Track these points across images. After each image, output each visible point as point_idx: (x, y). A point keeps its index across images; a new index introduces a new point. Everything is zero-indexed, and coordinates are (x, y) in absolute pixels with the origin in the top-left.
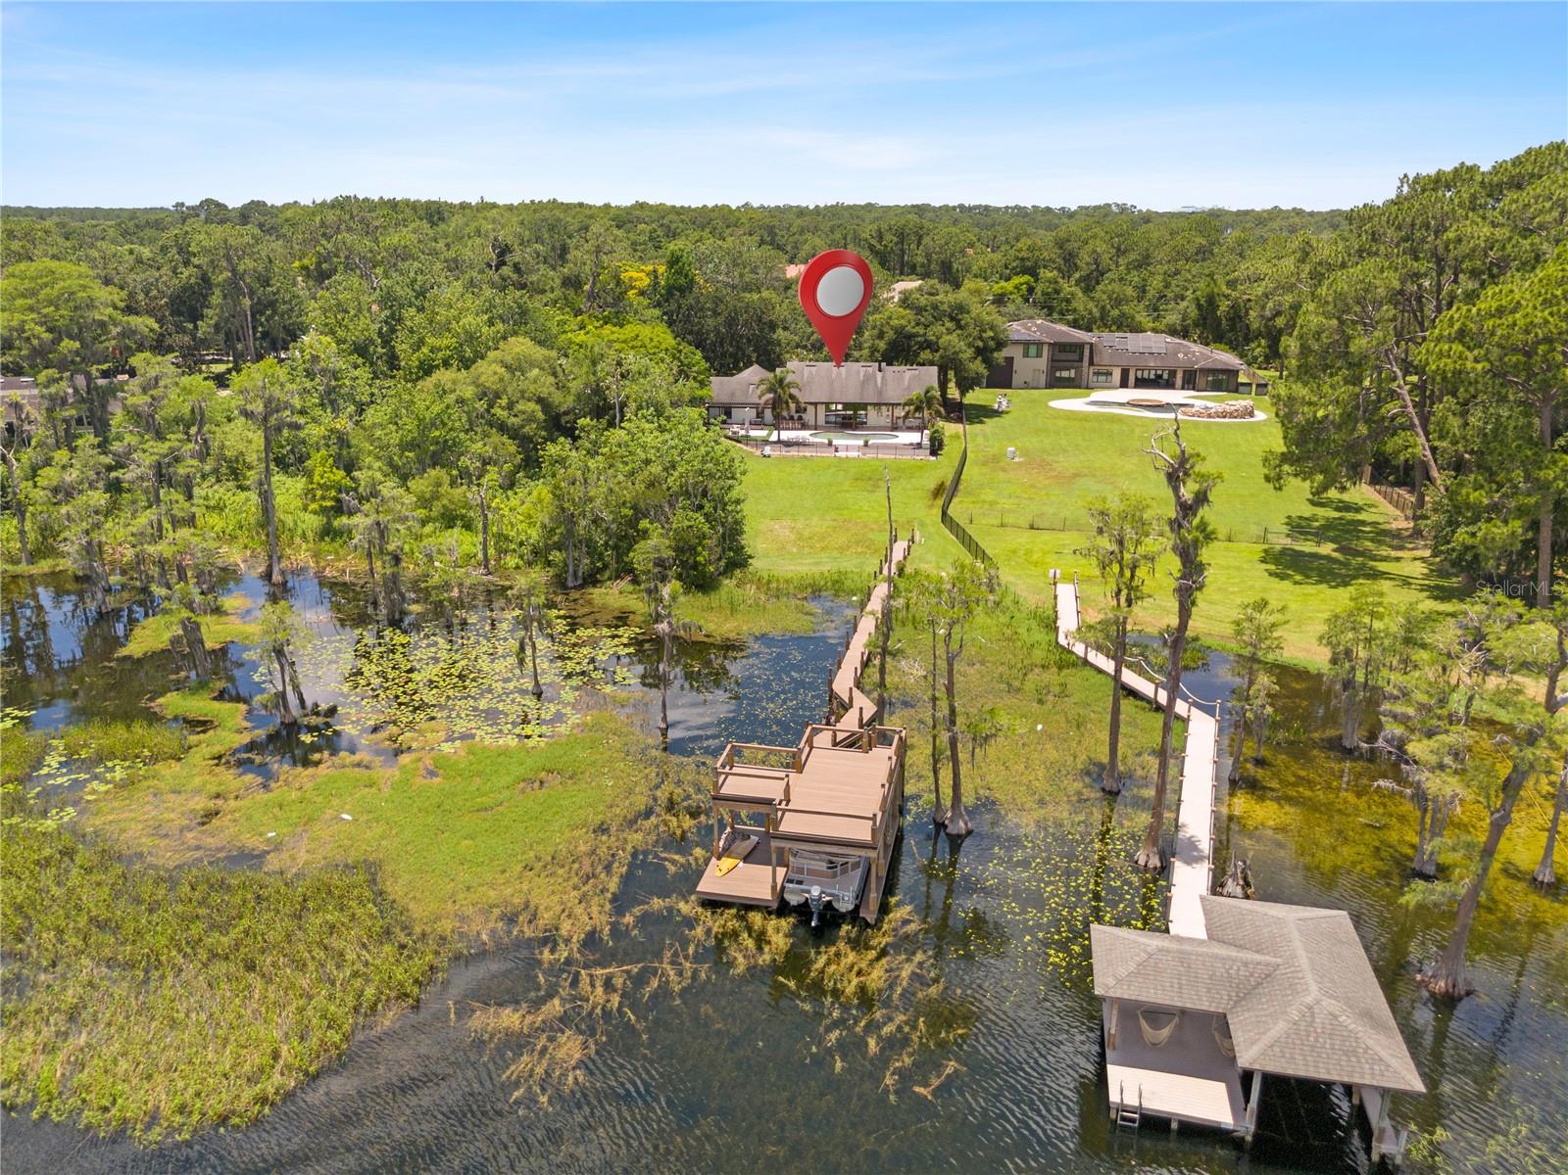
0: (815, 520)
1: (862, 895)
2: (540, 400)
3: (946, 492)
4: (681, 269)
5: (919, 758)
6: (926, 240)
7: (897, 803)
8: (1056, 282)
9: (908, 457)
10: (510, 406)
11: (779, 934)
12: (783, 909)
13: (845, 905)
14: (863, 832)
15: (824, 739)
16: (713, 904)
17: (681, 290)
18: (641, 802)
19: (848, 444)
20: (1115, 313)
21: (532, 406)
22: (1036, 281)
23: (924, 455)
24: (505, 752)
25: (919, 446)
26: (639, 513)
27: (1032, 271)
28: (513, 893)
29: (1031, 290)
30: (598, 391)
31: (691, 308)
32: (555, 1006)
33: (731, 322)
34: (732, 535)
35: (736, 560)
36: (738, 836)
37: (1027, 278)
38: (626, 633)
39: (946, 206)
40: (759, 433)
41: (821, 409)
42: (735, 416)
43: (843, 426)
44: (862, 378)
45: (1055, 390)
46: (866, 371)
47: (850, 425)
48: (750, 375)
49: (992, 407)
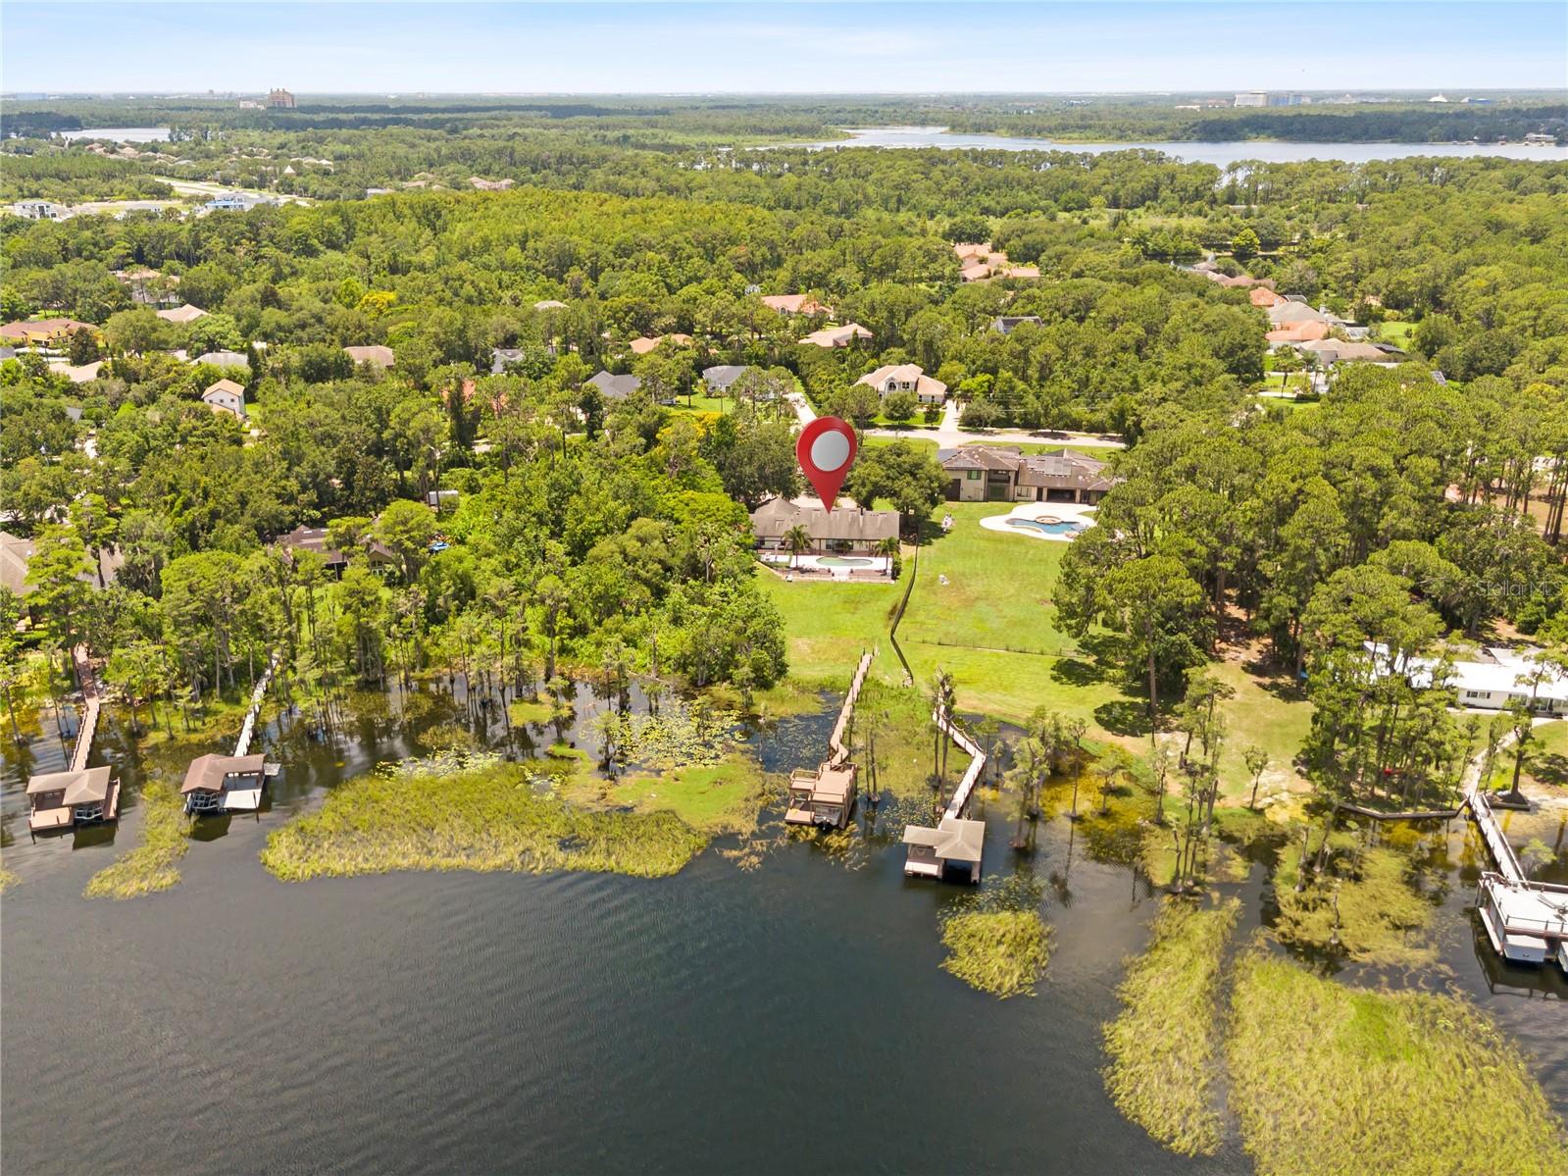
0: (821, 638)
1: (840, 820)
2: (660, 562)
3: (898, 613)
4: (727, 430)
5: (862, 774)
7: (853, 791)
9: (878, 580)
10: (644, 565)
11: (813, 832)
12: (813, 824)
13: (834, 823)
14: (840, 800)
15: (826, 767)
16: (791, 823)
17: (727, 445)
18: (760, 791)
19: (841, 569)
21: (657, 566)
22: (996, 379)
23: (888, 580)
24: (701, 771)
25: (884, 573)
26: (734, 649)
27: (994, 371)
28: (724, 819)
29: (991, 387)
30: (694, 556)
31: (734, 458)
32: (747, 850)
33: (761, 468)
34: (778, 656)
35: (781, 670)
36: (796, 802)
37: (988, 376)
38: (735, 713)
40: (783, 559)
41: (824, 543)
42: (767, 544)
43: (838, 552)
44: (850, 520)
45: (989, 503)
46: (853, 515)
47: (842, 552)
48: (776, 512)
49: (941, 526)
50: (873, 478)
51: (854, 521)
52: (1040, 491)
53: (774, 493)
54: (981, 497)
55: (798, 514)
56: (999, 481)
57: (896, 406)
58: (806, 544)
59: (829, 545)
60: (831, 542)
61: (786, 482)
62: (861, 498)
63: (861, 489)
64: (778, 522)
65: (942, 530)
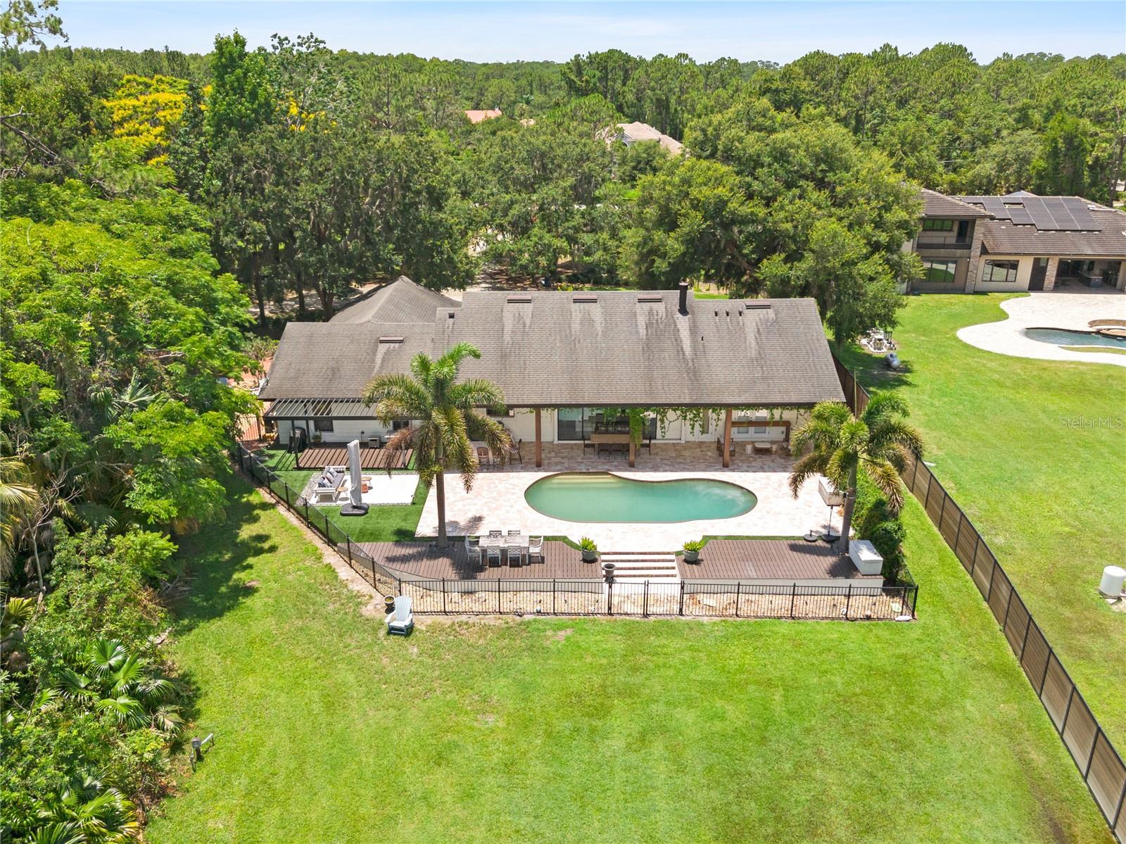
4: (242, 81)
17: (244, 126)
41: (550, 421)
42: (340, 430)
43: (606, 451)
44: (642, 331)
45: (924, 297)
46: (651, 312)
47: (622, 450)
48: (383, 315)
49: (866, 351)
50: (702, 193)
51: (659, 332)
52: (1038, 265)
55: (452, 316)
56: (944, 246)
57: (639, 162)
58: (476, 430)
59: (572, 424)
60: (576, 416)
61: (427, 234)
62: (661, 265)
63: (658, 235)
64: (382, 348)
65: (886, 364)
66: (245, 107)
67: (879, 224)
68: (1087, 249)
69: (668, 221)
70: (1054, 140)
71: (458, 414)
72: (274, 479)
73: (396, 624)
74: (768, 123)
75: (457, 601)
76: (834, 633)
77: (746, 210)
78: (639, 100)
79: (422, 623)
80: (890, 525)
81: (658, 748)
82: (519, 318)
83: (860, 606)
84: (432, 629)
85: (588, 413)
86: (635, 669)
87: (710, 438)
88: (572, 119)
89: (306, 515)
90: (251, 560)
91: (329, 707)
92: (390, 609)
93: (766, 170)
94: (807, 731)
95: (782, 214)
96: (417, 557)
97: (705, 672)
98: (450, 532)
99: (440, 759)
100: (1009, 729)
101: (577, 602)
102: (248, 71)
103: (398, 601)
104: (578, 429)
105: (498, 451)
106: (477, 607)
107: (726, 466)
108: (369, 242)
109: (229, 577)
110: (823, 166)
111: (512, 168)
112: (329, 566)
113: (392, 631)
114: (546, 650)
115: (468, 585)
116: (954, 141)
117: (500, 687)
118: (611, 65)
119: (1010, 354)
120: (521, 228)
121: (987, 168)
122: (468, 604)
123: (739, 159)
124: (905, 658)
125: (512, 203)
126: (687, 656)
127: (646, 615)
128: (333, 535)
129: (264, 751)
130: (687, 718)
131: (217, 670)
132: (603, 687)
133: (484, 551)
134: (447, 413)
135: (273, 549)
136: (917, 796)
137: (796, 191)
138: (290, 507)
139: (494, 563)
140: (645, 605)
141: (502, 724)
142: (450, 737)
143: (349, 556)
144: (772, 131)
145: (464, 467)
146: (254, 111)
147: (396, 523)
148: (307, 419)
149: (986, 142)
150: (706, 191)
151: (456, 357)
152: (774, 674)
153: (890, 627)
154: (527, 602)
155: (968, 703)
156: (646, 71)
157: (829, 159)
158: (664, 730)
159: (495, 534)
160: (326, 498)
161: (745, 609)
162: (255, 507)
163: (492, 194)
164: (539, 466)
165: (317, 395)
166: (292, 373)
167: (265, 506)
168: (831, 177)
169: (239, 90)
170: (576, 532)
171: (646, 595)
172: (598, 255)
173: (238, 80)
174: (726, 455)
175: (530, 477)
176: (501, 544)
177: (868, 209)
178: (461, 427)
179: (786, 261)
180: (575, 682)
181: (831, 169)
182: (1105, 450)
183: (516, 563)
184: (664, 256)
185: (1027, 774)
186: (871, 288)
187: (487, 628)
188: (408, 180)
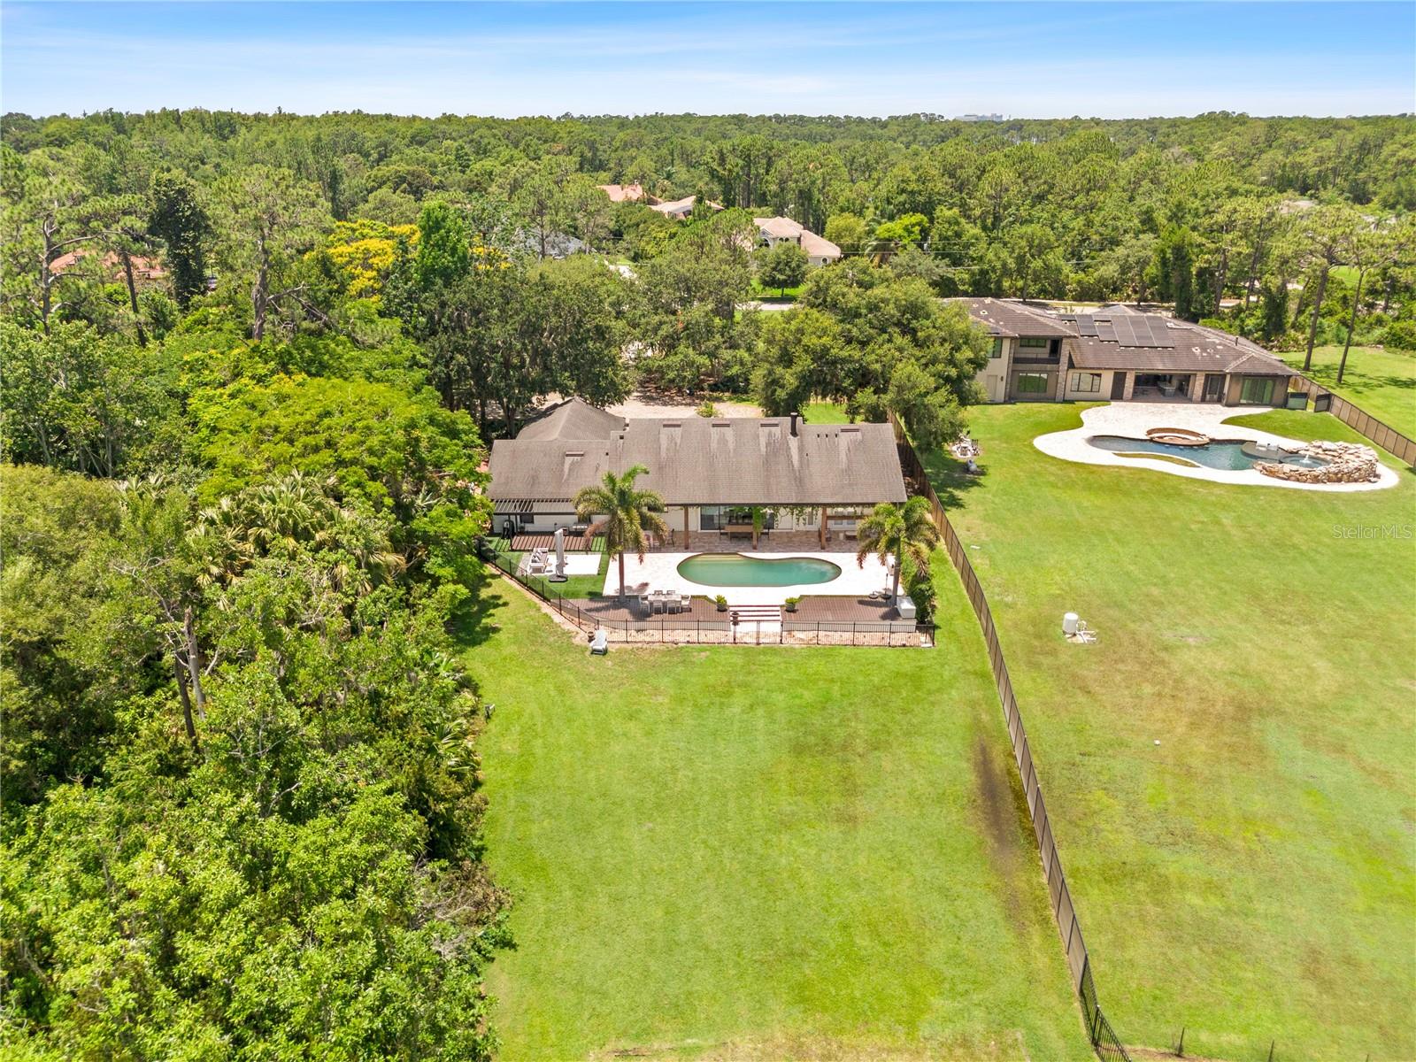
4: (445, 239)
6: (781, 164)
8: (958, 223)
9: (877, 637)
17: (447, 276)
19: (753, 595)
20: (1037, 264)
22: (931, 221)
23: (906, 632)
27: (928, 208)
29: (925, 233)
31: (462, 307)
33: (531, 330)
37: (919, 217)
39: (763, 116)
40: (582, 564)
41: (695, 516)
42: (540, 523)
43: (735, 537)
44: (763, 449)
45: (1019, 406)
46: (770, 434)
47: (747, 537)
48: (566, 433)
49: (954, 457)
50: (811, 341)
51: (776, 450)
52: (1119, 378)
53: (564, 391)
54: (1001, 396)
55: (622, 438)
56: (1037, 361)
57: (779, 263)
58: (646, 523)
59: (711, 518)
60: (714, 512)
61: (593, 362)
62: (781, 394)
63: (779, 370)
64: (569, 460)
65: (965, 468)
66: (447, 260)
67: (951, 362)
68: (1159, 365)
69: (786, 359)
70: (1163, 251)
71: (634, 512)
72: (496, 557)
73: (596, 647)
74: (867, 278)
75: (634, 636)
76: (878, 654)
77: (844, 354)
78: (782, 190)
79: (612, 648)
80: (923, 586)
81: (760, 711)
82: (671, 439)
83: (898, 639)
84: (617, 650)
85: (722, 510)
86: (749, 673)
87: (814, 528)
88: (714, 231)
89: (524, 582)
90: (491, 611)
91: (561, 692)
92: (591, 639)
93: (862, 320)
94: (851, 704)
95: (874, 357)
96: (606, 608)
97: (793, 675)
98: (627, 593)
99: (631, 717)
100: (973, 704)
101: (712, 636)
102: (448, 231)
103: (597, 633)
104: (716, 521)
105: (660, 538)
106: (648, 639)
107: (823, 549)
108: (546, 368)
109: (480, 622)
110: (908, 316)
111: (660, 292)
112: (546, 614)
113: (594, 652)
114: (693, 663)
115: (641, 625)
116: (1084, 241)
117: (664, 682)
118: (754, 152)
119: (1070, 459)
120: (670, 345)
121: (1110, 270)
122: (641, 637)
123: (843, 310)
124: (921, 668)
125: (661, 323)
126: (782, 666)
127: (758, 644)
128: (546, 595)
129: (526, 715)
130: (779, 698)
131: (486, 674)
132: (729, 682)
133: (651, 603)
134: (628, 512)
135: (505, 604)
136: (908, 734)
137: (886, 336)
138: (512, 576)
139: (658, 611)
140: (758, 638)
141: (666, 701)
142: (635, 707)
143: (560, 608)
144: (869, 286)
145: (638, 548)
146: (454, 262)
147: (589, 587)
148: (516, 514)
149: (1115, 242)
150: (815, 340)
151: (632, 475)
152: (835, 675)
153: (916, 651)
154: (681, 636)
155: (954, 692)
156: (789, 163)
157: (915, 310)
158: (765, 703)
159: (658, 593)
160: (538, 570)
161: (823, 640)
162: (486, 577)
163: (644, 315)
164: (687, 548)
165: (523, 496)
166: (503, 480)
167: (493, 576)
168: (914, 323)
169: (441, 246)
170: (712, 592)
171: (758, 633)
172: (735, 370)
173: (442, 238)
174: (825, 540)
175: (681, 557)
176: (663, 599)
177: (943, 351)
178: (637, 522)
179: (875, 392)
180: (711, 680)
181: (916, 317)
182: (1110, 537)
183: (672, 611)
184: (782, 387)
185: (977, 727)
186: (942, 413)
187: (655, 651)
188: (580, 321)
